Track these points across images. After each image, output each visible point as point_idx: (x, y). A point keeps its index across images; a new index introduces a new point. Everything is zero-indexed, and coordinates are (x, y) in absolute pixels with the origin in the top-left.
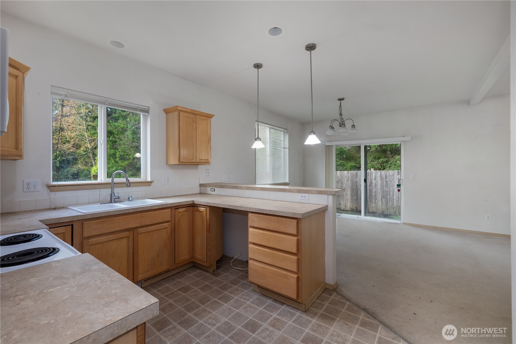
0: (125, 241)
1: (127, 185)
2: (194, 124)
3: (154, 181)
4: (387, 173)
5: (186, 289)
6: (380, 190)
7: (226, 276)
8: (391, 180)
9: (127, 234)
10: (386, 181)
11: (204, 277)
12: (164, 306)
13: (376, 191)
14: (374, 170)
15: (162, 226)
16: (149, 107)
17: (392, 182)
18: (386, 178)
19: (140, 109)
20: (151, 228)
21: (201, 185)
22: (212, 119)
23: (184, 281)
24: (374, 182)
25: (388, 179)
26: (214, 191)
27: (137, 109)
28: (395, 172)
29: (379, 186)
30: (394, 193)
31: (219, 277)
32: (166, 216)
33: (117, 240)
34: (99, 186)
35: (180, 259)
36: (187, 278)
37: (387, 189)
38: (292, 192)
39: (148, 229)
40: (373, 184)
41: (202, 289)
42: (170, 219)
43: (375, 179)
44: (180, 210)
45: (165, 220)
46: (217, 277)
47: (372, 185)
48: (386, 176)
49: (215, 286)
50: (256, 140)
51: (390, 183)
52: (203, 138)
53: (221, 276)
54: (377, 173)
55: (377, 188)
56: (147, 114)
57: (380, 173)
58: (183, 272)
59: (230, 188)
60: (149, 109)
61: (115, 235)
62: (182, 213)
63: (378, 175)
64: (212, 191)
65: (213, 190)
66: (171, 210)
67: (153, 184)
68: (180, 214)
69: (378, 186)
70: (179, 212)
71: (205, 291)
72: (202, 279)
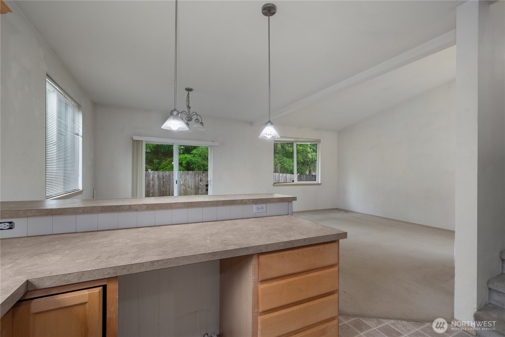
4: (164, 174)
6: (157, 190)
8: (168, 180)
10: (163, 182)
13: (153, 191)
14: (151, 171)
17: (169, 182)
18: (163, 179)
24: (152, 182)
25: (164, 180)
28: (171, 173)
29: (157, 187)
30: (170, 192)
37: (164, 189)
38: (246, 204)
40: (151, 185)
43: (153, 180)
47: (149, 186)
48: (163, 177)
51: (167, 183)
54: (155, 174)
55: (155, 189)
57: (157, 173)
63: (156, 176)
69: (155, 186)
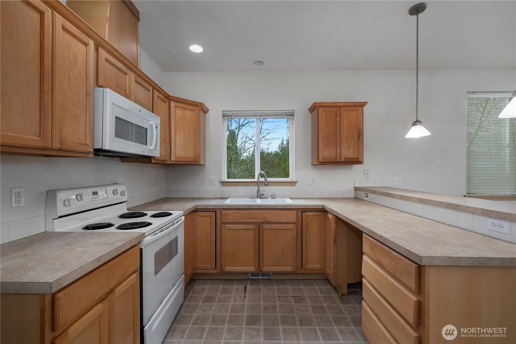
0: (252, 232)
1: (265, 184)
2: (338, 118)
3: (297, 182)
5: (299, 299)
7: (355, 308)
9: (253, 226)
11: (327, 297)
12: (269, 305)
15: (287, 227)
16: (294, 111)
19: (285, 114)
20: (274, 226)
21: (356, 189)
22: (365, 108)
23: (305, 291)
26: (367, 197)
27: (283, 114)
31: (345, 305)
32: (292, 216)
33: (246, 230)
34: (252, 184)
35: (308, 265)
36: (311, 289)
38: (473, 213)
39: (272, 226)
41: (314, 308)
42: (295, 221)
44: (308, 214)
45: (290, 220)
46: (342, 303)
49: (330, 313)
50: (414, 124)
52: (351, 133)
53: (348, 305)
56: (293, 117)
58: (313, 280)
59: (382, 195)
60: (294, 112)
61: (244, 225)
62: (311, 217)
64: (366, 197)
65: (366, 195)
66: (297, 212)
67: (297, 185)
68: (308, 218)
70: (307, 216)
71: (314, 312)
72: (324, 297)
